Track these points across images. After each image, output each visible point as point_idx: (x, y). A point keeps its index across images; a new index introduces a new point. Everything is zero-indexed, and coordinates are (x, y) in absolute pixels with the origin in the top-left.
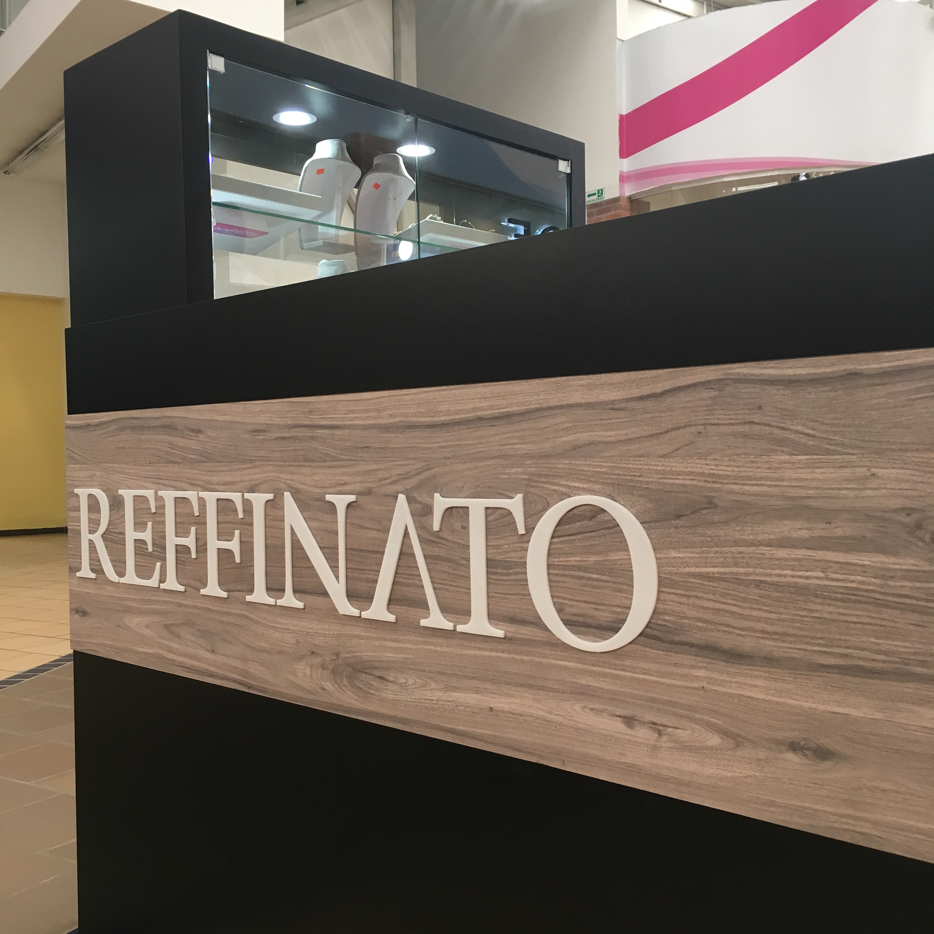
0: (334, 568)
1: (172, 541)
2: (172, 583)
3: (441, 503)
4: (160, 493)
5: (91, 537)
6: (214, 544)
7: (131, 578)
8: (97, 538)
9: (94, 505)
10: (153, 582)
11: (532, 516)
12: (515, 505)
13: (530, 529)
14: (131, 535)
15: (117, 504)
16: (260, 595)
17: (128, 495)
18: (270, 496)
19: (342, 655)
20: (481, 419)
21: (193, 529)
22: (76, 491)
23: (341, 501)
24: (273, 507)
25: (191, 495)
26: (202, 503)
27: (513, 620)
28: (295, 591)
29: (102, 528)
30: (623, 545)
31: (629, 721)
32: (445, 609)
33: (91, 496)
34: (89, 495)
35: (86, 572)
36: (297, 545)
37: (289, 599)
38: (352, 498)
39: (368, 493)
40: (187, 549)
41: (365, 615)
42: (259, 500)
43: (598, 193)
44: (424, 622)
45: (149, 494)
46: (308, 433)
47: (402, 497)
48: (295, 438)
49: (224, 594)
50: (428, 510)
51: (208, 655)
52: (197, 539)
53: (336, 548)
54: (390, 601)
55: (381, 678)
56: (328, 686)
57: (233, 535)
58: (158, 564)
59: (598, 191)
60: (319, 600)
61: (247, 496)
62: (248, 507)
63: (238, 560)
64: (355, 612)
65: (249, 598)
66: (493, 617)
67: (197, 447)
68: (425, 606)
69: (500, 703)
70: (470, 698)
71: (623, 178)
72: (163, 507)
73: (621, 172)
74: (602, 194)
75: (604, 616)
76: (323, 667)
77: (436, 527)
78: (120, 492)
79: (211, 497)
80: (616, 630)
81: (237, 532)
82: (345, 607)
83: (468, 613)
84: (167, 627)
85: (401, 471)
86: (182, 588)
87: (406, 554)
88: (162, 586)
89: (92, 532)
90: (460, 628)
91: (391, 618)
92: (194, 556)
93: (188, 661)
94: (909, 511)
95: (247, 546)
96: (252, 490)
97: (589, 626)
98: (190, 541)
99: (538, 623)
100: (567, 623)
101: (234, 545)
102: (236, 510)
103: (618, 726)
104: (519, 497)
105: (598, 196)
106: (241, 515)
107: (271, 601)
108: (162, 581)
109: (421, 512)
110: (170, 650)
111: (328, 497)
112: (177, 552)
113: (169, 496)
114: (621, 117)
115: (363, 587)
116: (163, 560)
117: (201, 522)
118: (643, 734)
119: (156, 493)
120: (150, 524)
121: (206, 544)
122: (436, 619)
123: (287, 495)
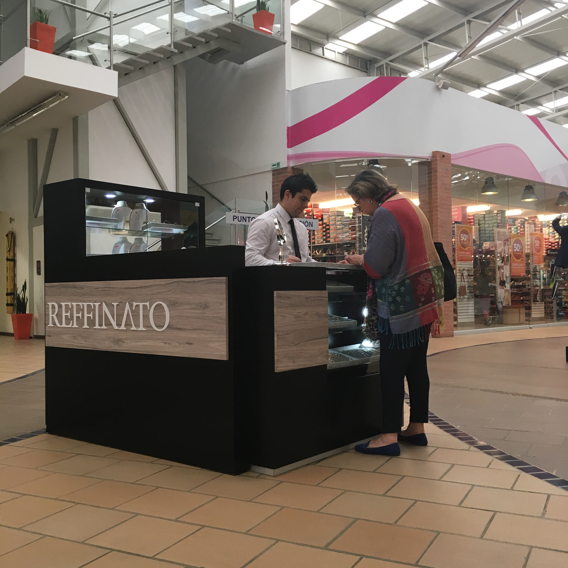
0: (114, 319)
1: (75, 315)
2: (75, 326)
3: (135, 304)
4: (72, 303)
5: (52, 315)
6: (86, 315)
7: (64, 325)
8: (54, 316)
9: (53, 307)
10: (70, 326)
11: (150, 306)
12: (147, 304)
13: (150, 309)
14: (64, 314)
15: (60, 307)
16: (97, 327)
17: (63, 304)
18: (100, 303)
19: (115, 338)
20: (142, 287)
21: (81, 312)
22: (48, 303)
23: (115, 304)
24: (100, 306)
25: (80, 304)
26: (83, 305)
27: (147, 327)
28: (105, 325)
29: (56, 313)
30: (164, 311)
31: (165, 343)
32: (135, 326)
33: (53, 305)
34: (52, 304)
35: (51, 325)
36: (106, 314)
37: (104, 327)
38: (118, 303)
39: (121, 302)
40: (79, 317)
41: (120, 329)
42: (97, 304)
43: (277, 164)
44: (131, 329)
45: (69, 304)
46: (108, 289)
47: (127, 303)
48: (105, 290)
49: (89, 327)
50: (132, 306)
51: (84, 342)
52: (82, 315)
53: (114, 314)
54: (125, 325)
55: (123, 342)
56: (112, 345)
57: (91, 313)
58: (72, 321)
59: (277, 163)
60: (110, 326)
61: (94, 303)
62: (94, 306)
63: (92, 319)
64: (118, 328)
65: (94, 328)
66: (144, 327)
67: (82, 292)
68: (131, 325)
69: (145, 344)
70: (140, 343)
71: (289, 158)
72: (73, 307)
73: (288, 155)
74: (279, 165)
75: (162, 324)
76: (111, 341)
77: (134, 309)
78: (61, 303)
79: (85, 304)
80: (163, 327)
81: (92, 312)
82: (116, 327)
83: (139, 326)
84: (73, 337)
85: (128, 297)
86: (78, 327)
87: (128, 315)
88: (73, 327)
89: (53, 314)
90: (138, 329)
91: (125, 329)
92: (81, 318)
93: (79, 345)
94: (200, 303)
95: (94, 315)
96: (95, 302)
97: (159, 326)
98: (80, 315)
99: (152, 327)
100: (156, 326)
101: (91, 315)
102: (92, 307)
103: (164, 344)
104: (148, 302)
105: (277, 166)
106: (93, 308)
107: (100, 328)
108: (73, 325)
109: (131, 306)
110: (74, 343)
111: (113, 303)
112: (76, 318)
113: (75, 304)
114: (288, 128)
115: (120, 323)
116: (73, 320)
117: (83, 310)
118: (167, 345)
119: (71, 304)
120: (69, 311)
121: (84, 315)
122: (134, 328)
123: (104, 303)
